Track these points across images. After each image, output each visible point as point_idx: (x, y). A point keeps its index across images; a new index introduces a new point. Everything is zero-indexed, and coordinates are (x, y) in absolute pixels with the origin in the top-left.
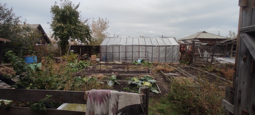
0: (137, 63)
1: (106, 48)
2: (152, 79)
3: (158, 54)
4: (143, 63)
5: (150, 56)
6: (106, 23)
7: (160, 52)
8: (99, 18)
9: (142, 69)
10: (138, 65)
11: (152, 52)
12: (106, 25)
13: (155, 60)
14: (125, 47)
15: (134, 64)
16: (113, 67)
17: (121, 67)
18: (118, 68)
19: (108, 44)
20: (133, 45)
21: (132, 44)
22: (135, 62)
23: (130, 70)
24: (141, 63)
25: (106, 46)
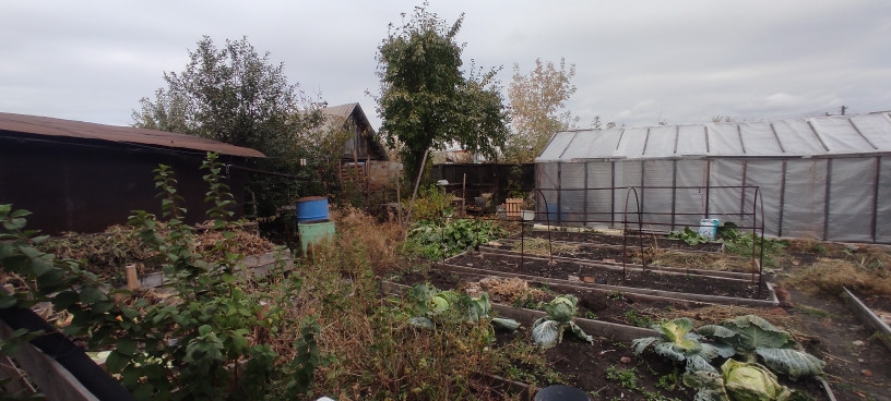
0: (694, 235)
1: (559, 173)
2: (785, 346)
3: (820, 195)
4: (726, 238)
5: (770, 206)
6: (563, 79)
7: (833, 190)
8: (538, 62)
9: (720, 266)
10: (700, 245)
11: (779, 188)
12: (564, 84)
13: (803, 229)
14: (638, 168)
15: (681, 243)
16: (581, 250)
17: (613, 253)
18: (601, 255)
19: (567, 158)
20: (677, 155)
21: (671, 154)
22: (687, 231)
23: (658, 267)
24: (717, 238)
25: (559, 163)
